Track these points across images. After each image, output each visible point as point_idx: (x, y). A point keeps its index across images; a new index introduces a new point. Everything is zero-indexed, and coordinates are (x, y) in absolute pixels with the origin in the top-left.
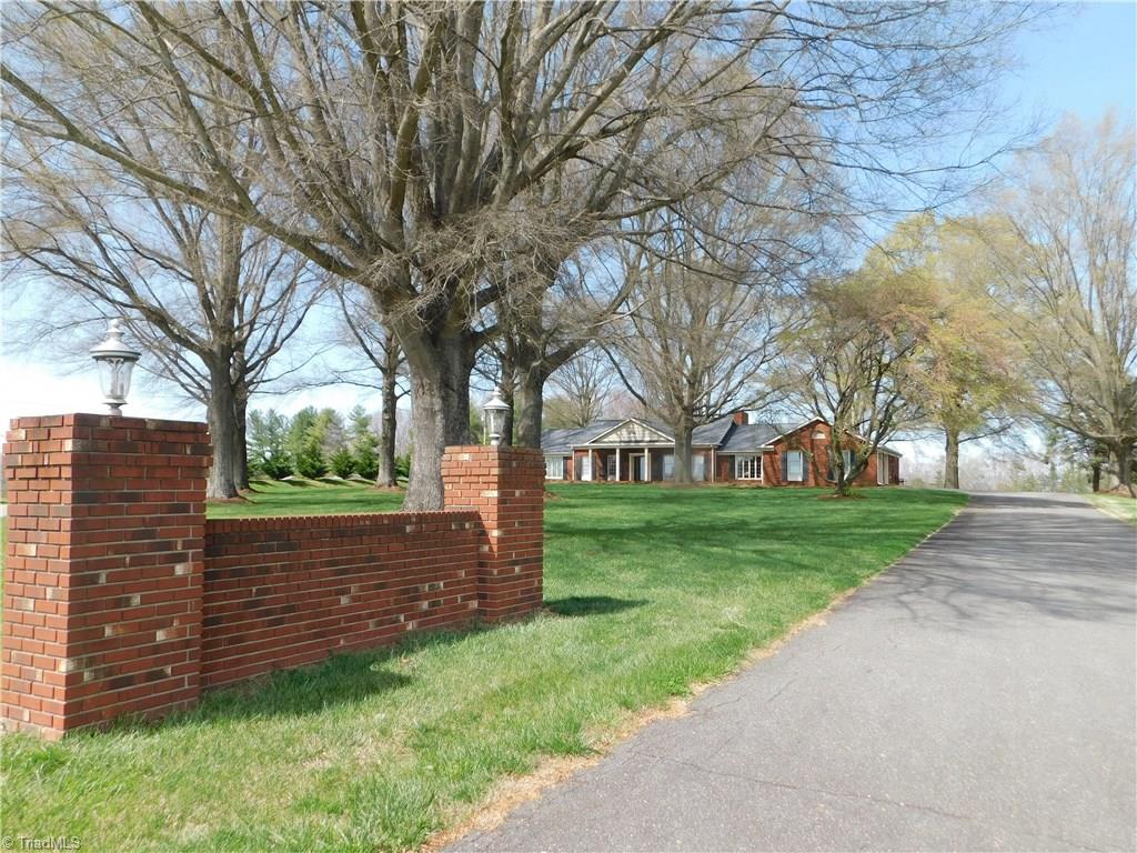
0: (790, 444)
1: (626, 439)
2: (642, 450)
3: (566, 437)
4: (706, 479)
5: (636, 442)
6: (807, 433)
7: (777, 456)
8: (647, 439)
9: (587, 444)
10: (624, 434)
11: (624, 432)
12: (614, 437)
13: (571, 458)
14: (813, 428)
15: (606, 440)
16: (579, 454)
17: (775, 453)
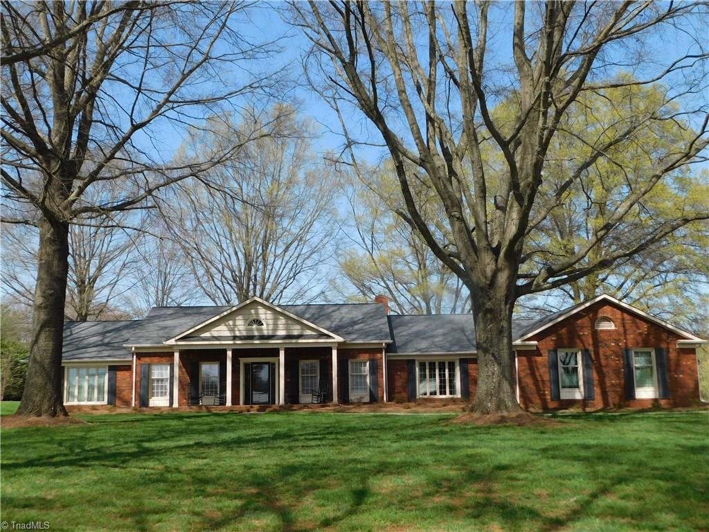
0: (559, 338)
1: (244, 333)
2: (274, 352)
3: (103, 334)
4: (374, 399)
5: (262, 337)
6: (584, 321)
7: (539, 359)
8: (282, 333)
9: (172, 342)
10: (240, 325)
11: (240, 322)
12: (222, 330)
13: (129, 368)
14: (596, 313)
15: (207, 334)
16: (147, 360)
17: (537, 352)
